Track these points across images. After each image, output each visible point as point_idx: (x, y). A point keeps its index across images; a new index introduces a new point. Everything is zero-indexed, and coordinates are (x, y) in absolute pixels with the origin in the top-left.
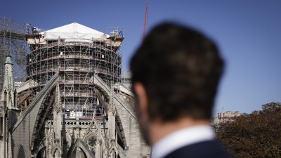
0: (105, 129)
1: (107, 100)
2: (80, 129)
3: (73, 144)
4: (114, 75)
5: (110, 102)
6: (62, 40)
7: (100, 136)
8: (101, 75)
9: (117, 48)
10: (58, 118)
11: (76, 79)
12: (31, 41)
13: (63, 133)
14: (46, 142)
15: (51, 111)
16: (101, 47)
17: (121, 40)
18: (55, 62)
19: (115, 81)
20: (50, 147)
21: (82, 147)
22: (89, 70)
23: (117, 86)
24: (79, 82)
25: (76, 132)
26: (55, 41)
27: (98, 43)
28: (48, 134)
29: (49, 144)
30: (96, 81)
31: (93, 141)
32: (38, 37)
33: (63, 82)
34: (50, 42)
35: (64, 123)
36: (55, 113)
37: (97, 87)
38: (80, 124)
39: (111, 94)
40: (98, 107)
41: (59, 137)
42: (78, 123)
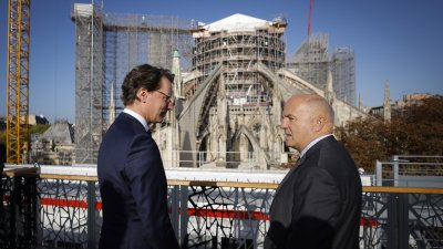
0: (270, 115)
1: (272, 86)
2: (244, 115)
3: (237, 131)
4: (279, 60)
5: (275, 87)
6: (225, 32)
7: (265, 122)
8: (265, 62)
9: (280, 35)
10: (222, 105)
11: (239, 67)
12: (196, 35)
13: (227, 119)
14: (211, 129)
15: (215, 98)
16: (264, 35)
17: (285, 26)
18: (218, 52)
19: (280, 66)
20: (215, 134)
21: (247, 133)
22: (254, 57)
23: (281, 71)
24: (242, 70)
25: (240, 119)
26: (218, 33)
27: (261, 31)
28: (213, 121)
29: (213, 130)
30: (260, 67)
31: (257, 127)
32: (202, 30)
33: (227, 70)
34: (213, 34)
35: (228, 110)
36: (219, 100)
37: (261, 74)
38: (244, 110)
39: (275, 80)
40: (262, 94)
41: (223, 123)
42: (242, 109)
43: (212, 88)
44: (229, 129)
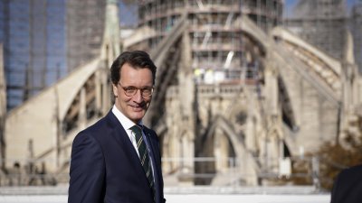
0: (261, 98)
1: (263, 53)
2: (221, 99)
3: (210, 123)
4: (273, 14)
5: (268, 56)
7: (253, 110)
8: (253, 17)
10: (186, 84)
11: (214, 23)
13: (195, 106)
14: (169, 121)
15: (175, 73)
19: (276, 23)
20: (175, 129)
21: (226, 127)
22: (235, 8)
23: (279, 31)
24: (218, 27)
25: (215, 105)
28: (172, 108)
29: (173, 123)
30: (245, 24)
31: (242, 118)
33: (195, 28)
35: (196, 92)
36: (181, 76)
37: (247, 35)
38: (221, 91)
39: (268, 44)
40: (249, 65)
41: (189, 111)
42: (217, 90)
43: (170, 56)
44: (198, 121)
